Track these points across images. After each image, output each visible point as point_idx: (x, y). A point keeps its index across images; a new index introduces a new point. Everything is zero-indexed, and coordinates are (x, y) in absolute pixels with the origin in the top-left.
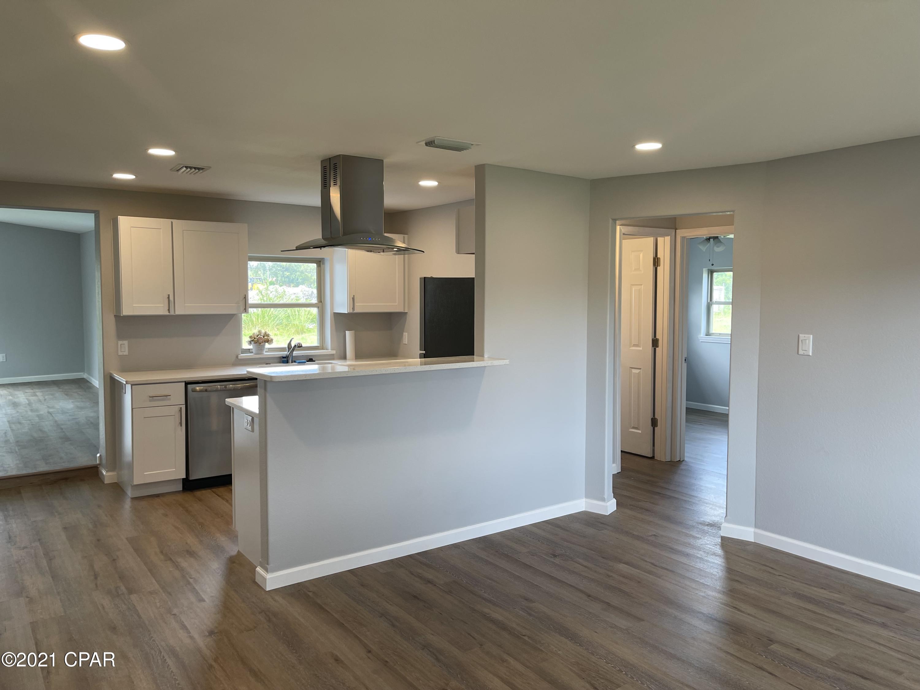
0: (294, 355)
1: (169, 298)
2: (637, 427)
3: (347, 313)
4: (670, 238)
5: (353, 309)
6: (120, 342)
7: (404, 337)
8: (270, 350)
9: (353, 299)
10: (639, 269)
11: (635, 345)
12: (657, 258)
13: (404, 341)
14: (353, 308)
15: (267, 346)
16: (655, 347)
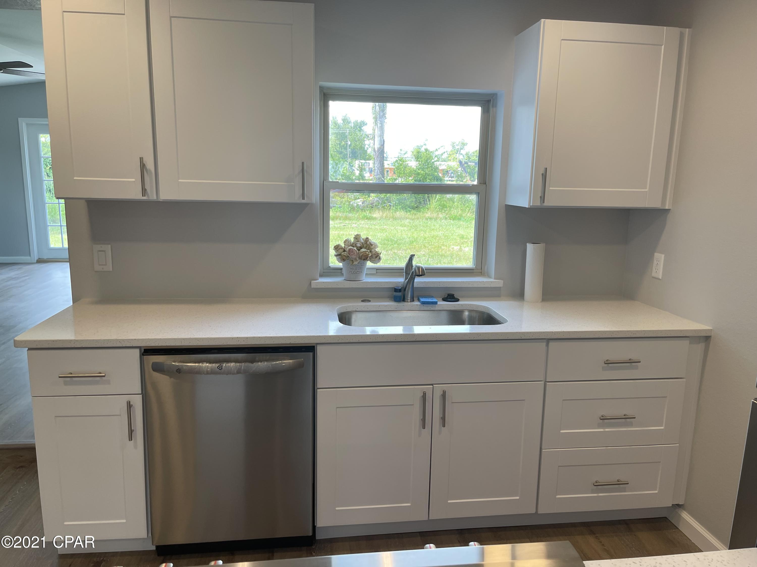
0: (415, 285)
1: (143, 166)
3: (527, 207)
5: (543, 198)
6: (97, 247)
7: (655, 262)
8: (378, 271)
9: (544, 176)
13: (654, 270)
14: (541, 197)
15: (369, 264)
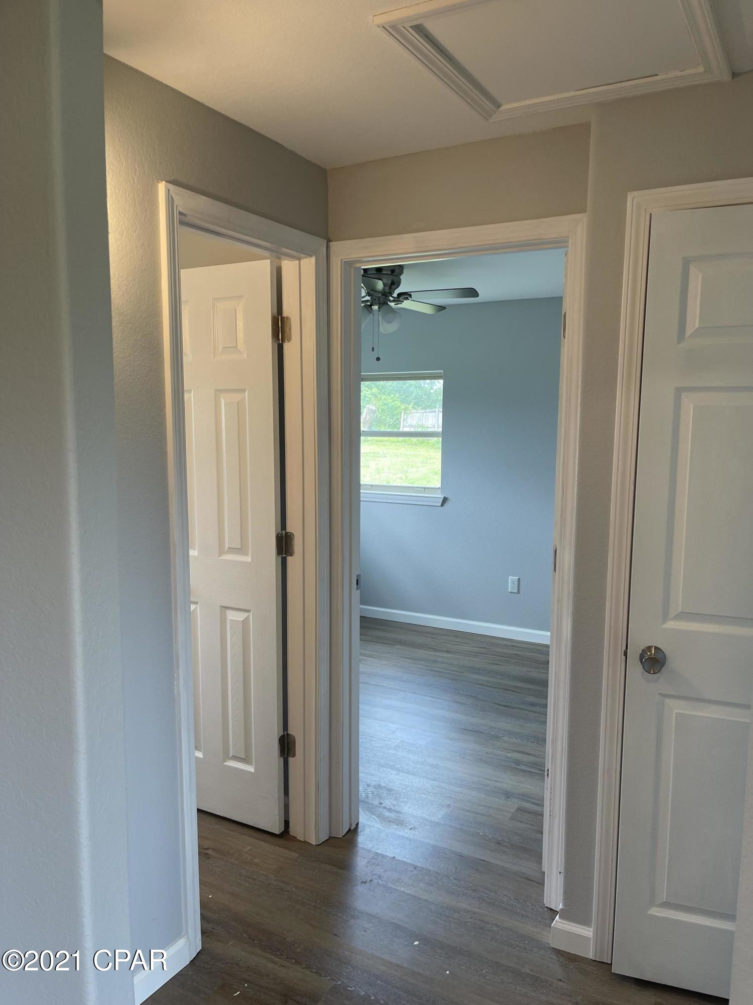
2: (244, 757)
4: (316, 260)
10: (236, 347)
11: (232, 550)
12: (283, 318)
16: (284, 556)
